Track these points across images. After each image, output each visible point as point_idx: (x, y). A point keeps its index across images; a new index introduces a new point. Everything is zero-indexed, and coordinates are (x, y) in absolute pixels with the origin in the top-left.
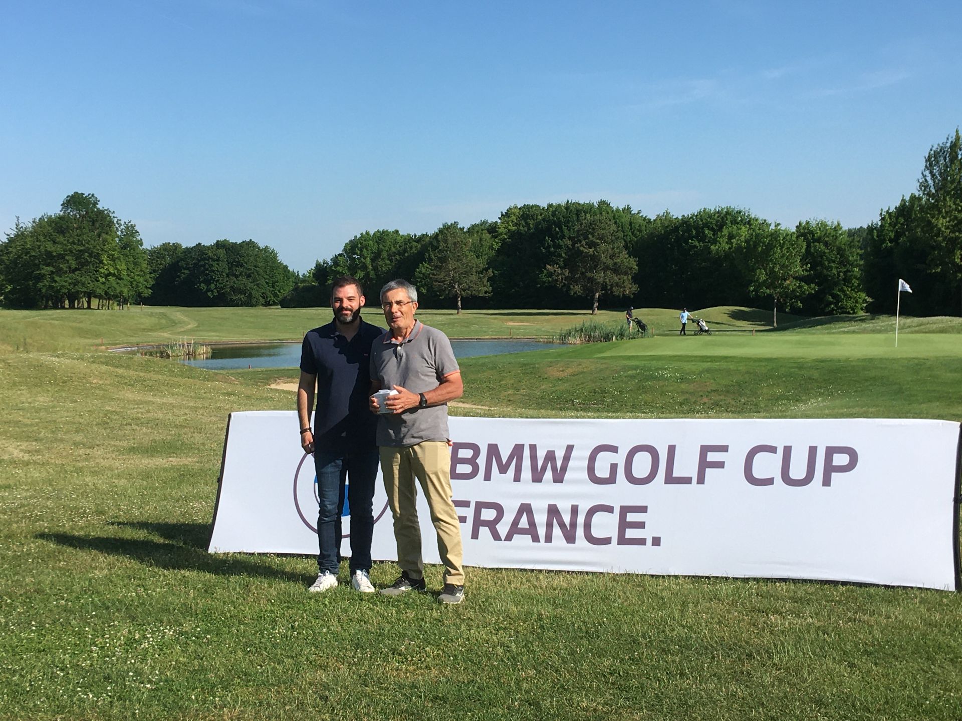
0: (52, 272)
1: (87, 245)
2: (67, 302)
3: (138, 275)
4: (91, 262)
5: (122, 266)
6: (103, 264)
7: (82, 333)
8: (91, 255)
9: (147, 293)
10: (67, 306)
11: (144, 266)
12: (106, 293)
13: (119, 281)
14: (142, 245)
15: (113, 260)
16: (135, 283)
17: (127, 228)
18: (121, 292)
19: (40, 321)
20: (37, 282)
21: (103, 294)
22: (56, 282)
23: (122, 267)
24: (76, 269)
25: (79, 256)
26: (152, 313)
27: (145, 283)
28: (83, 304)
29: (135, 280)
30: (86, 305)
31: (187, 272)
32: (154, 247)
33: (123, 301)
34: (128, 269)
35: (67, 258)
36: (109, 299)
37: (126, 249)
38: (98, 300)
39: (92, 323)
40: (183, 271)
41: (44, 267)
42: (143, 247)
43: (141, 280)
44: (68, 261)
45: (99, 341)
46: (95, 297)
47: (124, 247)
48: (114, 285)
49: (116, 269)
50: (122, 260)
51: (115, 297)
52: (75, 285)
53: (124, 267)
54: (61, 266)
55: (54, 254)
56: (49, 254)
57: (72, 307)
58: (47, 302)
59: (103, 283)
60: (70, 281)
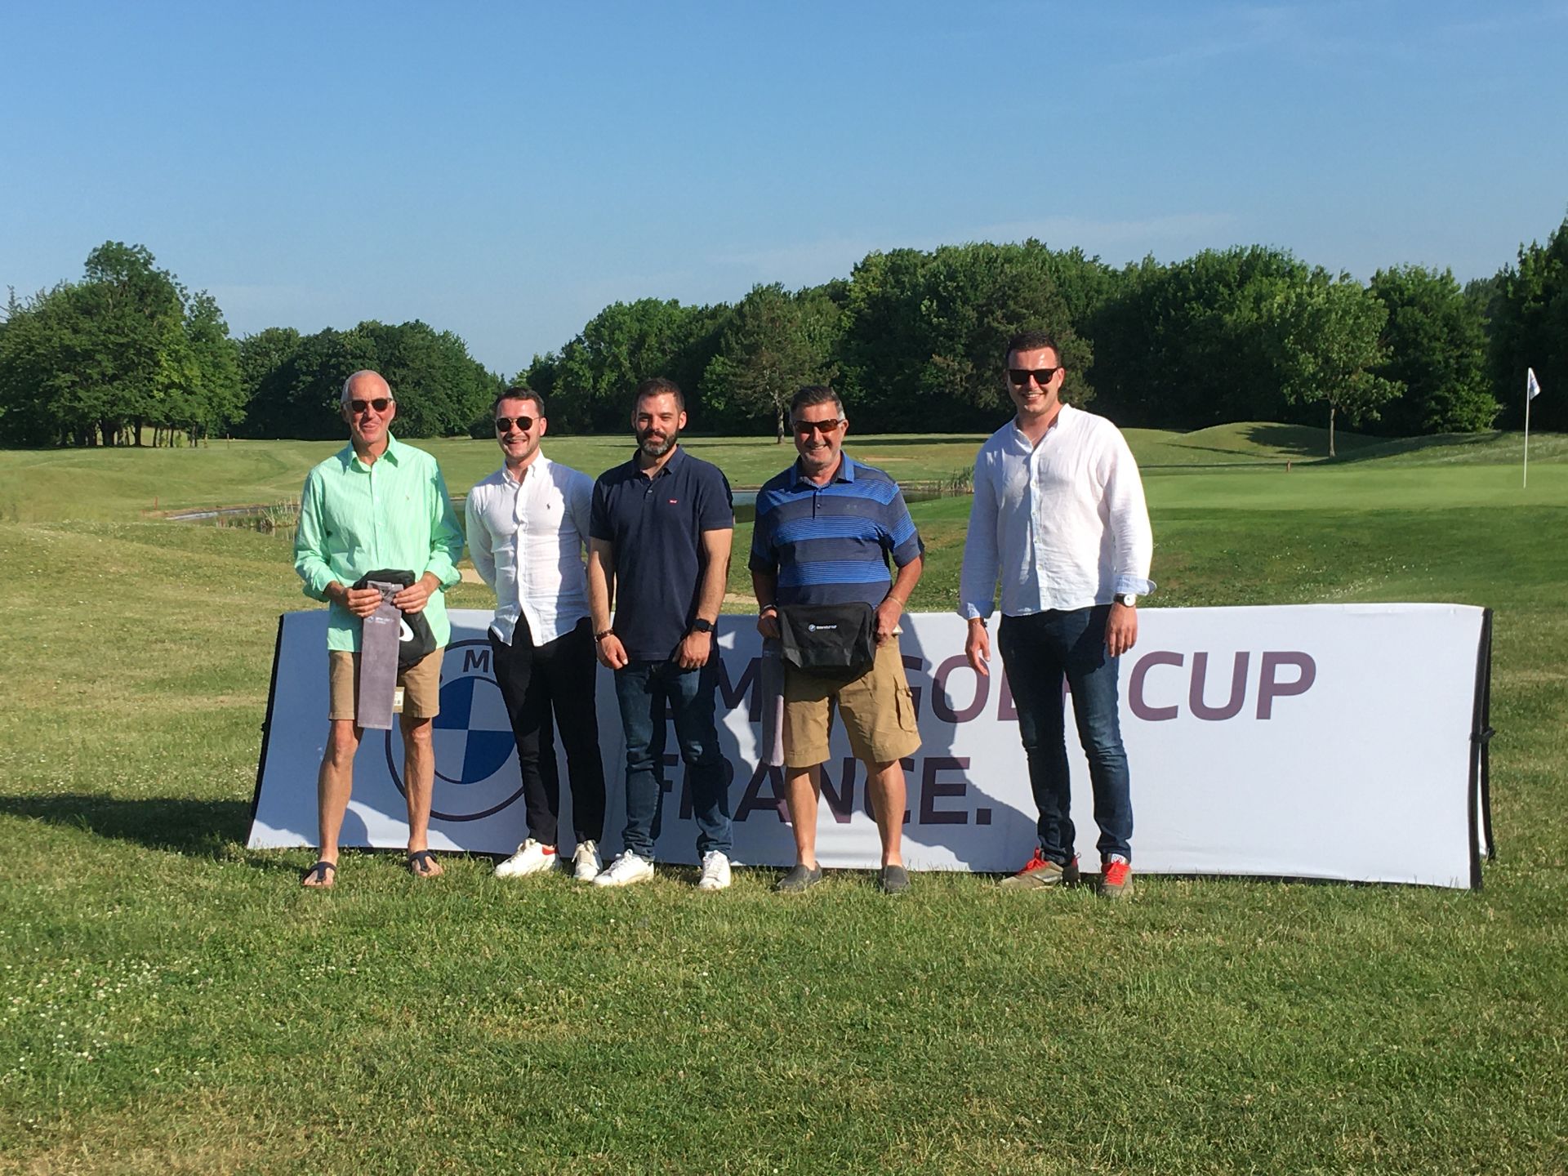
0: (74, 383)
1: (132, 335)
2: (100, 435)
3: (222, 386)
4: (139, 364)
5: (194, 371)
6: (160, 367)
7: (123, 488)
8: (139, 353)
9: (239, 417)
10: (100, 443)
11: (232, 368)
12: (167, 417)
13: (189, 397)
14: (226, 332)
15: (179, 362)
16: (215, 400)
17: (201, 303)
18: (193, 416)
19: (52, 469)
20: (48, 400)
21: (162, 419)
22: (80, 400)
23: (193, 373)
24: (114, 378)
25: (118, 352)
26: (246, 451)
27: (235, 401)
28: (127, 437)
29: (216, 395)
30: (132, 440)
31: (310, 379)
32: (251, 337)
33: (198, 432)
34: (204, 375)
35: (98, 357)
36: (173, 428)
37: (199, 340)
38: (153, 430)
39: (140, 472)
40: (302, 378)
41: (60, 373)
42: (229, 336)
43: (227, 394)
44: (99, 363)
45: (150, 502)
46: (150, 425)
47: (196, 338)
48: (181, 403)
49: (184, 375)
50: (193, 360)
51: (184, 425)
52: (113, 404)
53: (197, 372)
54: (88, 371)
55: (78, 350)
56: (68, 351)
57: (108, 443)
58: (65, 436)
59: (162, 401)
60: (105, 398)
